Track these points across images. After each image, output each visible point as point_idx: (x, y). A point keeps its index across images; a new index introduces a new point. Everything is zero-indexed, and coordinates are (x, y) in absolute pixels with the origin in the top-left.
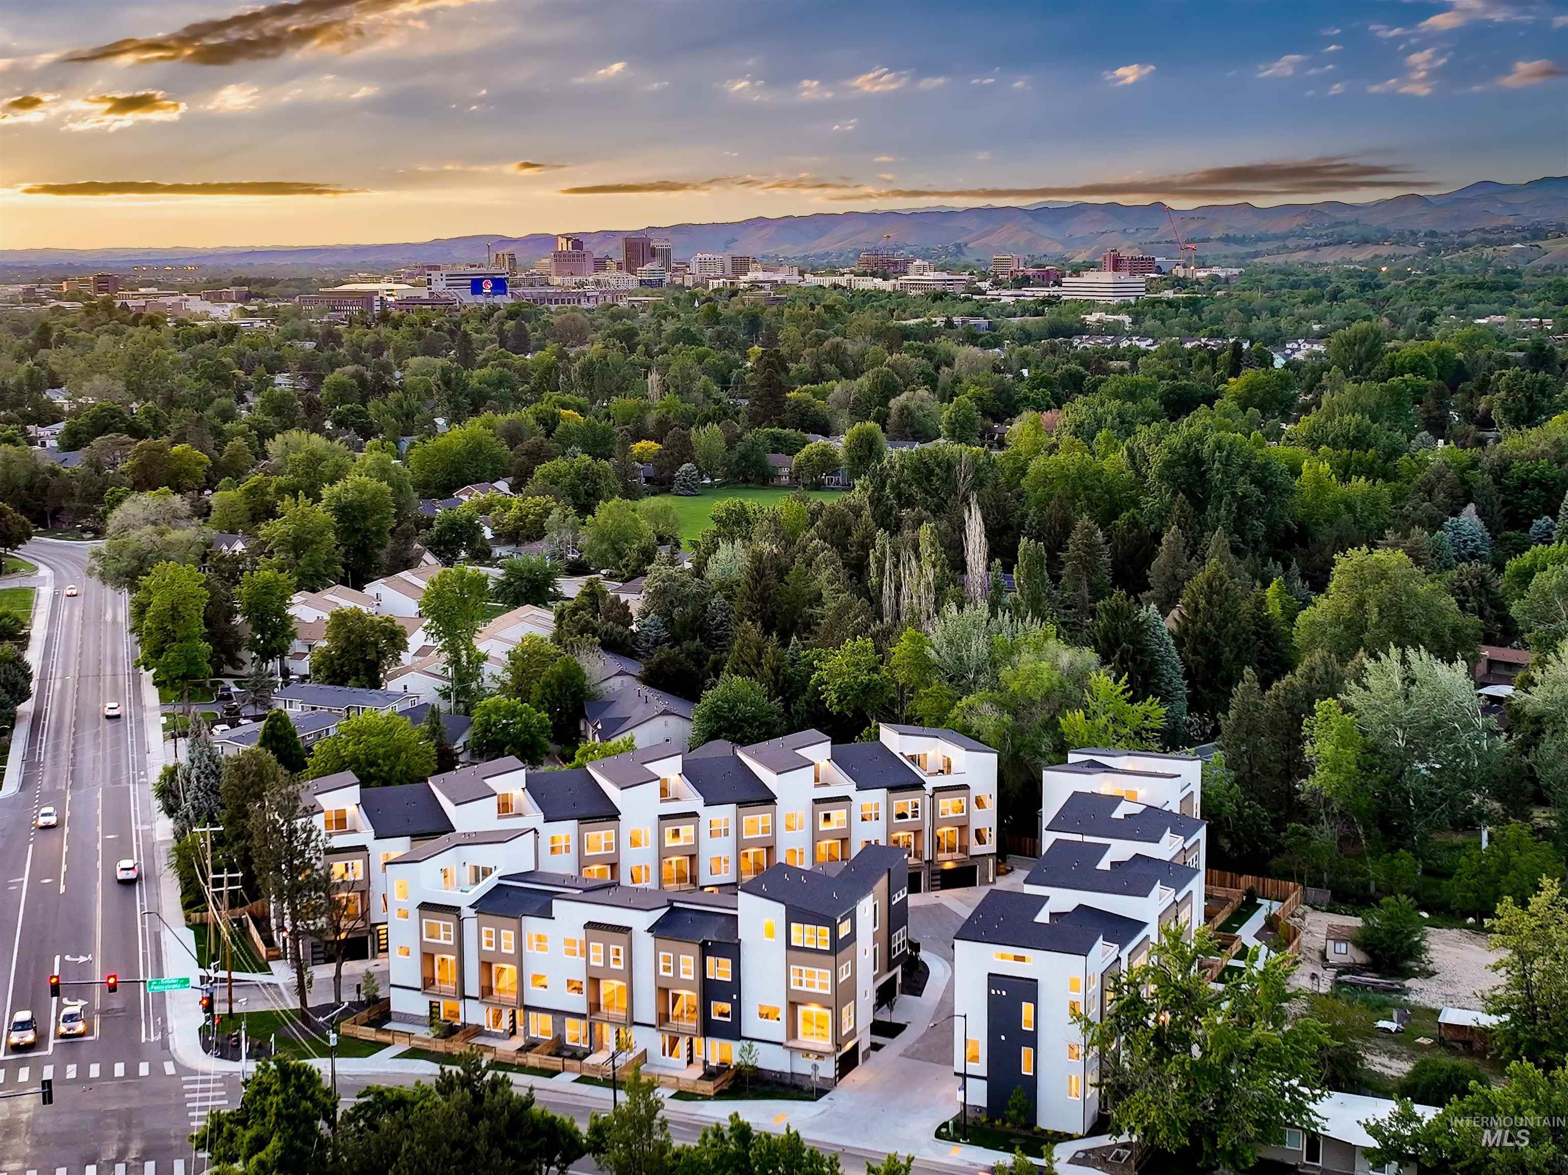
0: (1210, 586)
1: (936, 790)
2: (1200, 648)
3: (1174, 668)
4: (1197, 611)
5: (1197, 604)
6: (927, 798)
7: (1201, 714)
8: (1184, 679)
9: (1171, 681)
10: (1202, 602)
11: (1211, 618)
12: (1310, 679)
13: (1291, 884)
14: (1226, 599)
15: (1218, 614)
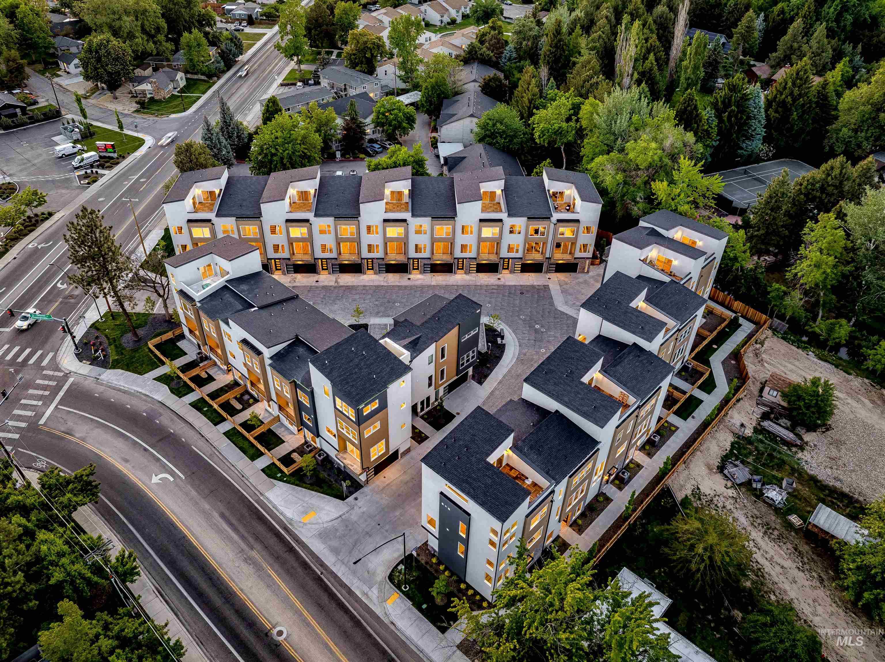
0: (797, 74)
1: (559, 221)
2: (780, 109)
3: (760, 122)
4: (785, 88)
5: (786, 84)
6: (552, 226)
7: (769, 145)
8: (764, 128)
9: (755, 129)
10: (790, 84)
11: (791, 94)
12: (828, 175)
13: (764, 316)
14: (805, 83)
15: (796, 91)
